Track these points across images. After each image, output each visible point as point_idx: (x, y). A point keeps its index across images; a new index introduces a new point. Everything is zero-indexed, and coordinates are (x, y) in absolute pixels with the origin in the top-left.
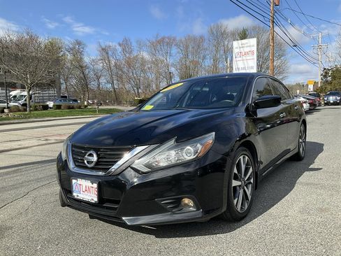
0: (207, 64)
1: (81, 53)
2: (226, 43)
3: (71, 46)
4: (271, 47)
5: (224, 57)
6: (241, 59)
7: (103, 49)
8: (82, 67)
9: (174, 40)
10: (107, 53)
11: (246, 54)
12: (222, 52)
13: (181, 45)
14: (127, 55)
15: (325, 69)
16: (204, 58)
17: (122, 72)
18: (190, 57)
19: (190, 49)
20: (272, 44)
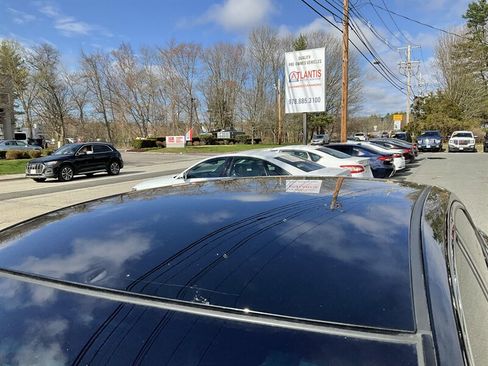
0: (248, 87)
1: (52, 66)
2: (276, 56)
3: (36, 54)
4: (344, 65)
5: (272, 76)
6: (299, 83)
7: (87, 60)
8: (53, 88)
9: (199, 49)
10: (95, 67)
11: (308, 75)
12: (270, 69)
13: (210, 57)
14: (127, 70)
15: (416, 97)
16: (244, 77)
17: (119, 96)
18: (223, 75)
19: (224, 63)
20: (345, 59)
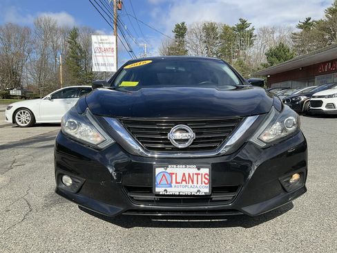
6: (100, 54)
11: (106, 50)
